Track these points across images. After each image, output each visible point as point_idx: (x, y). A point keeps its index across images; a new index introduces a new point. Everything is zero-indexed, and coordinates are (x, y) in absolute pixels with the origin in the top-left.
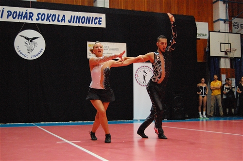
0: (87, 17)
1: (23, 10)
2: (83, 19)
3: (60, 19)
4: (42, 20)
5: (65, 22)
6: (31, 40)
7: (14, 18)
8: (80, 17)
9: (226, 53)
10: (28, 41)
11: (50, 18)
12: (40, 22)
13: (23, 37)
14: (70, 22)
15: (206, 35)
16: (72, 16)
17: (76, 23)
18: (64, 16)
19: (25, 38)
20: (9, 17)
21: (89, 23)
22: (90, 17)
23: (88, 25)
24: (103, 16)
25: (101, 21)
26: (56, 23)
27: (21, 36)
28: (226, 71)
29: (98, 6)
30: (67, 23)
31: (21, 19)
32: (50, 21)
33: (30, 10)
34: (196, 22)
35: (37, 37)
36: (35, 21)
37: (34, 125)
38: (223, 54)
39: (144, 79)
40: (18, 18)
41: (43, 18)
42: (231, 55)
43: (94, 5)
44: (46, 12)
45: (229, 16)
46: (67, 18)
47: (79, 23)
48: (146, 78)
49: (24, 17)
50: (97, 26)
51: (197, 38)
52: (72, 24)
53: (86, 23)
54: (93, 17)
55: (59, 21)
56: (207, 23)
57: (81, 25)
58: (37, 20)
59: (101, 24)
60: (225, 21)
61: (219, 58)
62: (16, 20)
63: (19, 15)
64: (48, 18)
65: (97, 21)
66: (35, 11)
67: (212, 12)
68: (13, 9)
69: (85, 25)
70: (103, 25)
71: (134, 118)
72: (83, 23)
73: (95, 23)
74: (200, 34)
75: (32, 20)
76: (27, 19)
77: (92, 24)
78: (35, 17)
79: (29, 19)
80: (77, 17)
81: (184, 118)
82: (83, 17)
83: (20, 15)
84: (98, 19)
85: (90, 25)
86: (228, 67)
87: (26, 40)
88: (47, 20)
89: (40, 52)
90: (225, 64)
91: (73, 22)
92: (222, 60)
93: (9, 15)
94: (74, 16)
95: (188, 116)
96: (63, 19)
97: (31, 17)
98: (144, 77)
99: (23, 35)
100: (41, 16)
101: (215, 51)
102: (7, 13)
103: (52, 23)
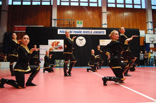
1: (78, 30)
9: (152, 42)
12: (84, 34)
15: (144, 35)
24: (105, 31)
25: (104, 32)
26: (89, 34)
28: (152, 49)
29: (103, 27)
30: (93, 34)
33: (81, 30)
35: (83, 39)
36: (82, 34)
38: (151, 42)
42: (154, 42)
44: (86, 30)
45: (153, 28)
46: (93, 32)
49: (79, 32)
50: (103, 34)
51: (140, 36)
52: (94, 34)
54: (101, 31)
56: (144, 31)
57: (97, 34)
60: (151, 30)
61: (149, 44)
62: (76, 34)
64: (86, 32)
66: (82, 30)
67: (146, 26)
68: (75, 30)
69: (99, 34)
70: (105, 34)
78: (82, 32)
80: (96, 31)
82: (98, 31)
83: (77, 32)
85: (101, 34)
86: (153, 47)
90: (152, 46)
92: (151, 44)
93: (74, 32)
96: (91, 33)
97: (81, 32)
100: (84, 32)
101: (147, 41)
102: (73, 32)
103: (88, 34)
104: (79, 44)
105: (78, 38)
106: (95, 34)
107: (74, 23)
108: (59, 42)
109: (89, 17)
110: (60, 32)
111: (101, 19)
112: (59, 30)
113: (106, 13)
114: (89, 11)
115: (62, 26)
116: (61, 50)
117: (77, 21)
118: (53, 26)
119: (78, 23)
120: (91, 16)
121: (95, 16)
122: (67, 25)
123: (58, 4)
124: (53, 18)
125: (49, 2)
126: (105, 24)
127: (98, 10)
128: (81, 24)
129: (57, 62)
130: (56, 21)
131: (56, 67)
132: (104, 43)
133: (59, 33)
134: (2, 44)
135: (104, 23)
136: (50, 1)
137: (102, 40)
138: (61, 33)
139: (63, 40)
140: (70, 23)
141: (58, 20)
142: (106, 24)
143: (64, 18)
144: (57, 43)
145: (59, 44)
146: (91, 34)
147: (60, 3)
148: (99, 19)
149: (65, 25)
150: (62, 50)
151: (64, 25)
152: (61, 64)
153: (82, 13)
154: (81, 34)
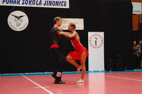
0: (57, 1)
2: (54, 3)
3: (38, 3)
4: (26, 4)
5: (41, 5)
6: (19, 18)
7: (7, 3)
8: (52, 1)
10: (17, 18)
11: (32, 3)
12: (25, 5)
13: (14, 16)
14: (45, 5)
15: (140, 11)
16: (46, 1)
17: (49, 5)
18: (41, 1)
19: (15, 16)
20: (4, 2)
21: (58, 6)
22: (58, 2)
23: (57, 7)
26: (35, 6)
27: (12, 15)
30: (43, 6)
31: (12, 4)
32: (31, 5)
34: (132, 3)
35: (23, 15)
36: (21, 5)
37: (21, 75)
39: (96, 43)
40: (10, 3)
41: (26, 3)
47: (51, 5)
48: (97, 43)
49: (14, 2)
50: (64, 7)
51: (133, 13)
52: (46, 6)
53: (56, 6)
54: (60, 2)
55: (37, 5)
56: (141, 3)
57: (52, 7)
58: (23, 4)
59: (66, 6)
62: (9, 5)
63: (11, 1)
64: (30, 2)
69: (55, 7)
70: (68, 6)
71: (89, 70)
72: (54, 5)
73: (62, 6)
74: (136, 11)
75: (19, 4)
76: (16, 4)
77: (60, 6)
78: (21, 2)
79: (17, 4)
80: (50, 1)
81: (123, 70)
82: (54, 1)
84: (64, 3)
85: (59, 7)
87: (15, 18)
88: (29, 4)
89: (25, 25)
91: (47, 5)
94: (48, 1)
95: (126, 68)
96: (40, 3)
97: (18, 2)
98: (96, 42)
99: (13, 15)
100: (25, 1)
103: (32, 6)
104: (15, 26)
154: (18, 5)
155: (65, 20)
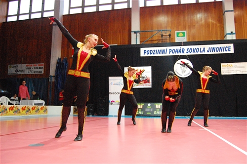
0: (220, 47)
1: (178, 47)
3: (202, 51)
7: (173, 53)
8: (215, 48)
10: (182, 66)
11: (195, 51)
12: (189, 54)
14: (208, 52)
16: (209, 48)
18: (204, 48)
19: (180, 64)
22: (222, 47)
23: (221, 53)
24: (232, 45)
25: (231, 49)
26: (199, 53)
29: (228, 39)
31: (177, 53)
33: (182, 47)
36: (186, 54)
37: (187, 118)
41: (191, 51)
43: (225, 39)
44: (193, 47)
46: (206, 49)
47: (214, 52)
49: (179, 52)
50: (228, 52)
52: (209, 53)
53: (220, 51)
54: (224, 47)
57: (216, 53)
59: (230, 51)
62: (175, 54)
64: (194, 51)
65: (227, 49)
66: (186, 47)
68: (172, 48)
69: (219, 53)
70: (232, 51)
72: (217, 51)
73: (226, 51)
76: (181, 53)
78: (186, 51)
80: (213, 48)
82: (217, 48)
83: (177, 51)
85: (223, 52)
89: (190, 72)
93: (170, 52)
94: (211, 48)
96: (204, 50)
97: (183, 51)
100: (189, 50)
102: (168, 51)
103: (196, 53)
105: (177, 62)
106: (212, 53)
107: (170, 35)
108: (143, 71)
109: (197, 22)
110: (145, 53)
111: (223, 24)
112: (142, 50)
113: (232, 11)
114: (199, 12)
115: (148, 43)
116: (147, 85)
117: (176, 32)
118: (133, 42)
119: (178, 36)
120: (203, 21)
121: (210, 20)
122: (157, 40)
123: (142, 5)
124: (132, 30)
125: (126, 4)
126: (232, 32)
127: (215, 8)
128: (184, 36)
129: (139, 107)
130: (138, 34)
131: (139, 115)
132: (231, 69)
133: (142, 55)
134: (54, 76)
135: (228, 30)
136: (128, 2)
137: (226, 64)
138: (146, 55)
139: (151, 67)
140: (162, 36)
141: (143, 32)
142: (234, 32)
143: (152, 28)
144: (140, 73)
145: (143, 75)
146: (204, 53)
147: (145, 3)
148: (218, 25)
149: (155, 40)
150: (149, 85)
151: (153, 40)
152: (147, 110)
153: (184, 17)
154: (183, 54)
155: (229, 65)
